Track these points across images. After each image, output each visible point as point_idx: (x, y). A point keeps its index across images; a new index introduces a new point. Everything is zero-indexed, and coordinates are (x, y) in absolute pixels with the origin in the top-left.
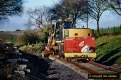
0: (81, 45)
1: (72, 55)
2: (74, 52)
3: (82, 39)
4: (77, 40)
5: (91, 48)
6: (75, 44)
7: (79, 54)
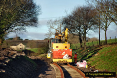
0: (63, 54)
1: (57, 60)
2: (59, 58)
3: (64, 50)
4: (61, 51)
5: (69, 56)
6: (60, 53)
7: (62, 60)
